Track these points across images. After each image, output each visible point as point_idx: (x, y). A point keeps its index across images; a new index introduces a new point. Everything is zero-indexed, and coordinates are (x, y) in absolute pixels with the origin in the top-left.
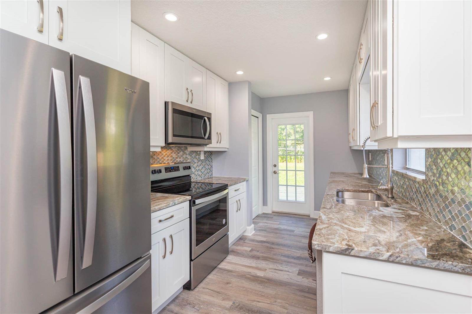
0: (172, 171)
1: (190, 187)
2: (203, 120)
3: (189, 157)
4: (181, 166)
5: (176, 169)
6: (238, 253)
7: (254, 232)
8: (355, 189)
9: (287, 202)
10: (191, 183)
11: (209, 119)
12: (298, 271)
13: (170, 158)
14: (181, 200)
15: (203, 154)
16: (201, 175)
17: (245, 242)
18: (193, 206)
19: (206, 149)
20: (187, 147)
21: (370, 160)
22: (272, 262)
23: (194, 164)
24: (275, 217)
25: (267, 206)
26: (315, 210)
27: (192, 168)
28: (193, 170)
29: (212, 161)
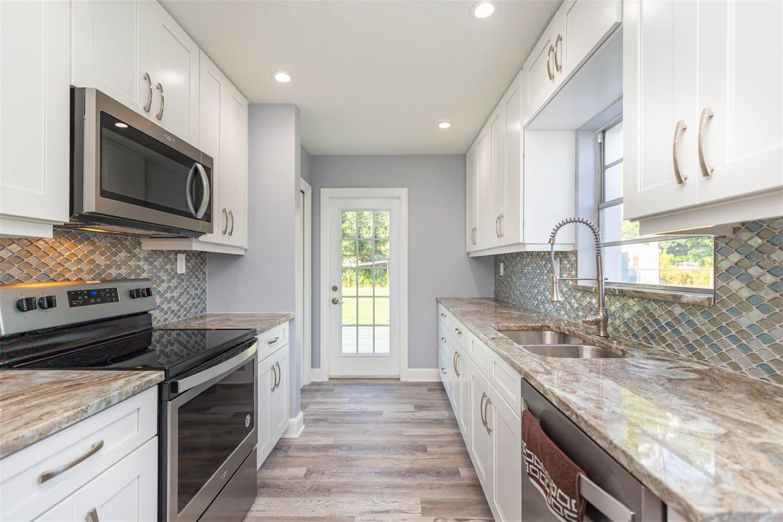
0: (92, 301)
1: (150, 343)
2: (191, 171)
3: (146, 267)
4: (123, 289)
5: (110, 296)
6: (278, 487)
7: (304, 427)
8: (520, 325)
9: (358, 357)
10: (152, 332)
11: (209, 171)
12: (420, 506)
13: (85, 267)
14: (130, 388)
15: (184, 261)
16: (179, 310)
17: (288, 454)
18: (170, 401)
19: (196, 246)
20: (141, 240)
21: (502, 273)
22: (359, 493)
23: (159, 286)
24: (336, 389)
25: (320, 367)
26: (409, 367)
27: (154, 293)
28: (158, 300)
29: (204, 279)
